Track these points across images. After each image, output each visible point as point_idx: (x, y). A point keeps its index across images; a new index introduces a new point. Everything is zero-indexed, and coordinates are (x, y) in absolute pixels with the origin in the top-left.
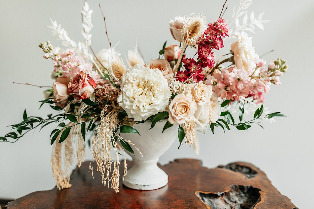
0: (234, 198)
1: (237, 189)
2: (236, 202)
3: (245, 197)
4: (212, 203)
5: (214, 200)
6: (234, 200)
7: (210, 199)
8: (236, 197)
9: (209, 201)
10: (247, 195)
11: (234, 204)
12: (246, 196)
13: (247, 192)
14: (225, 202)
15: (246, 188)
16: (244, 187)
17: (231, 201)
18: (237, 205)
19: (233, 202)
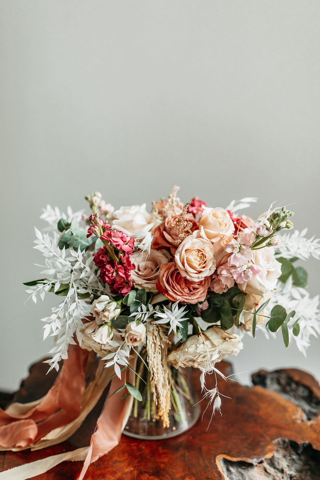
0: (280, 462)
1: (285, 446)
2: (282, 471)
3: (298, 461)
4: (243, 477)
5: (246, 470)
6: (280, 467)
7: (240, 470)
8: (284, 460)
9: (239, 473)
10: (303, 458)
11: (280, 475)
12: (300, 460)
13: (302, 453)
14: (265, 470)
15: (301, 446)
16: (298, 444)
17: (275, 468)
18: (285, 477)
19: (278, 469)
